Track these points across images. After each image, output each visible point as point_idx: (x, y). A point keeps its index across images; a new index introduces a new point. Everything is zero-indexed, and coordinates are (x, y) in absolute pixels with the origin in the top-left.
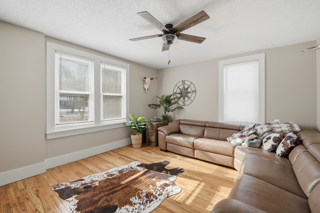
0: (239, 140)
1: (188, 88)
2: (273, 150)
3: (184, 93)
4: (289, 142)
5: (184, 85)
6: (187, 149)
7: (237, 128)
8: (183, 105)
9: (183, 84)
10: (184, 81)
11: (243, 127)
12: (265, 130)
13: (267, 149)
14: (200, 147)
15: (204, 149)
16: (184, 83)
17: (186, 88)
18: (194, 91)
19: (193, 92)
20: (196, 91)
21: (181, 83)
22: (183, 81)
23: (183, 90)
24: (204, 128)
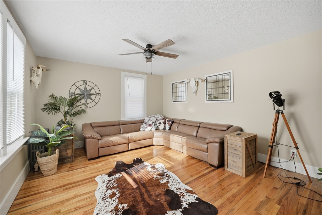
0: (150, 128)
1: (90, 90)
2: (165, 128)
3: (86, 94)
4: (170, 122)
5: (85, 86)
6: (123, 145)
7: (140, 122)
8: (85, 108)
9: (84, 84)
10: (86, 82)
11: (144, 120)
12: (155, 119)
13: (163, 129)
14: (134, 139)
15: (137, 139)
16: (86, 84)
17: (88, 89)
18: (98, 93)
19: (97, 95)
20: (100, 93)
21: (81, 83)
22: (84, 81)
23: (85, 92)
24: (119, 126)
